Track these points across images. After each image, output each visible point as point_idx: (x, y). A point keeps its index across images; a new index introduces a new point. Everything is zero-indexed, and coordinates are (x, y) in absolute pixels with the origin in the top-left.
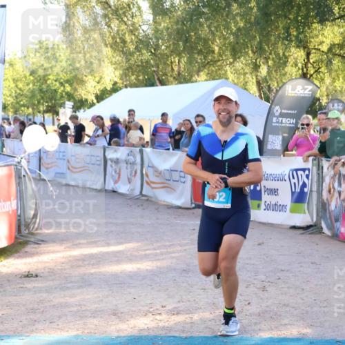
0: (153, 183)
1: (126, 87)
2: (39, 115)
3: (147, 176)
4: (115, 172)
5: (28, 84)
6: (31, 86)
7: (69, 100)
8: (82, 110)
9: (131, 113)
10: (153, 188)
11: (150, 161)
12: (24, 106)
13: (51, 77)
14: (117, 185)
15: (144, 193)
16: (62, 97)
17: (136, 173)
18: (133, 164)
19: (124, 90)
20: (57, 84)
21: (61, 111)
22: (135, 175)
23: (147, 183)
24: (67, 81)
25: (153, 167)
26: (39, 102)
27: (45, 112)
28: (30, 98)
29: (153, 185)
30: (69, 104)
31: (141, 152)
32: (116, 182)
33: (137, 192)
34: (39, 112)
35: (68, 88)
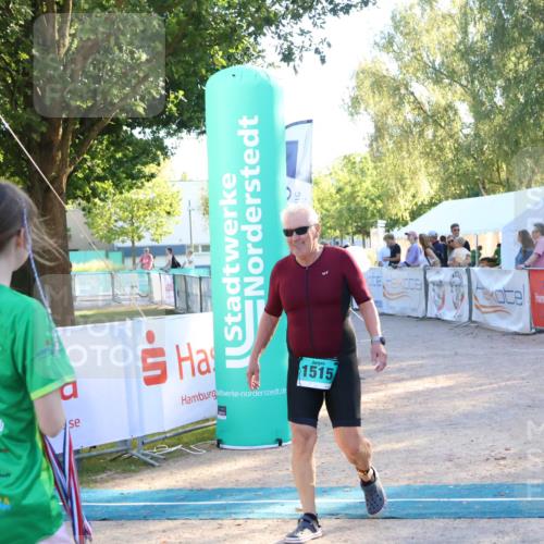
0: (484, 307)
1: (447, 198)
2: (347, 237)
3: (476, 299)
4: (439, 297)
5: (335, 203)
6: (338, 204)
7: (382, 218)
8: (396, 229)
9: (455, 228)
10: (483, 313)
11: (478, 282)
12: (330, 228)
13: (360, 194)
14: (441, 312)
15: (473, 319)
16: (373, 215)
17: (463, 296)
18: (460, 285)
19: (444, 202)
20: (368, 200)
21: (373, 231)
22: (462, 300)
23: (477, 308)
24: (379, 197)
25: (483, 288)
26: (347, 223)
27: (354, 233)
28: (338, 219)
29: (483, 310)
30: (382, 223)
31: (468, 272)
32: (440, 308)
33: (465, 318)
34: (348, 234)
35: (380, 205)
